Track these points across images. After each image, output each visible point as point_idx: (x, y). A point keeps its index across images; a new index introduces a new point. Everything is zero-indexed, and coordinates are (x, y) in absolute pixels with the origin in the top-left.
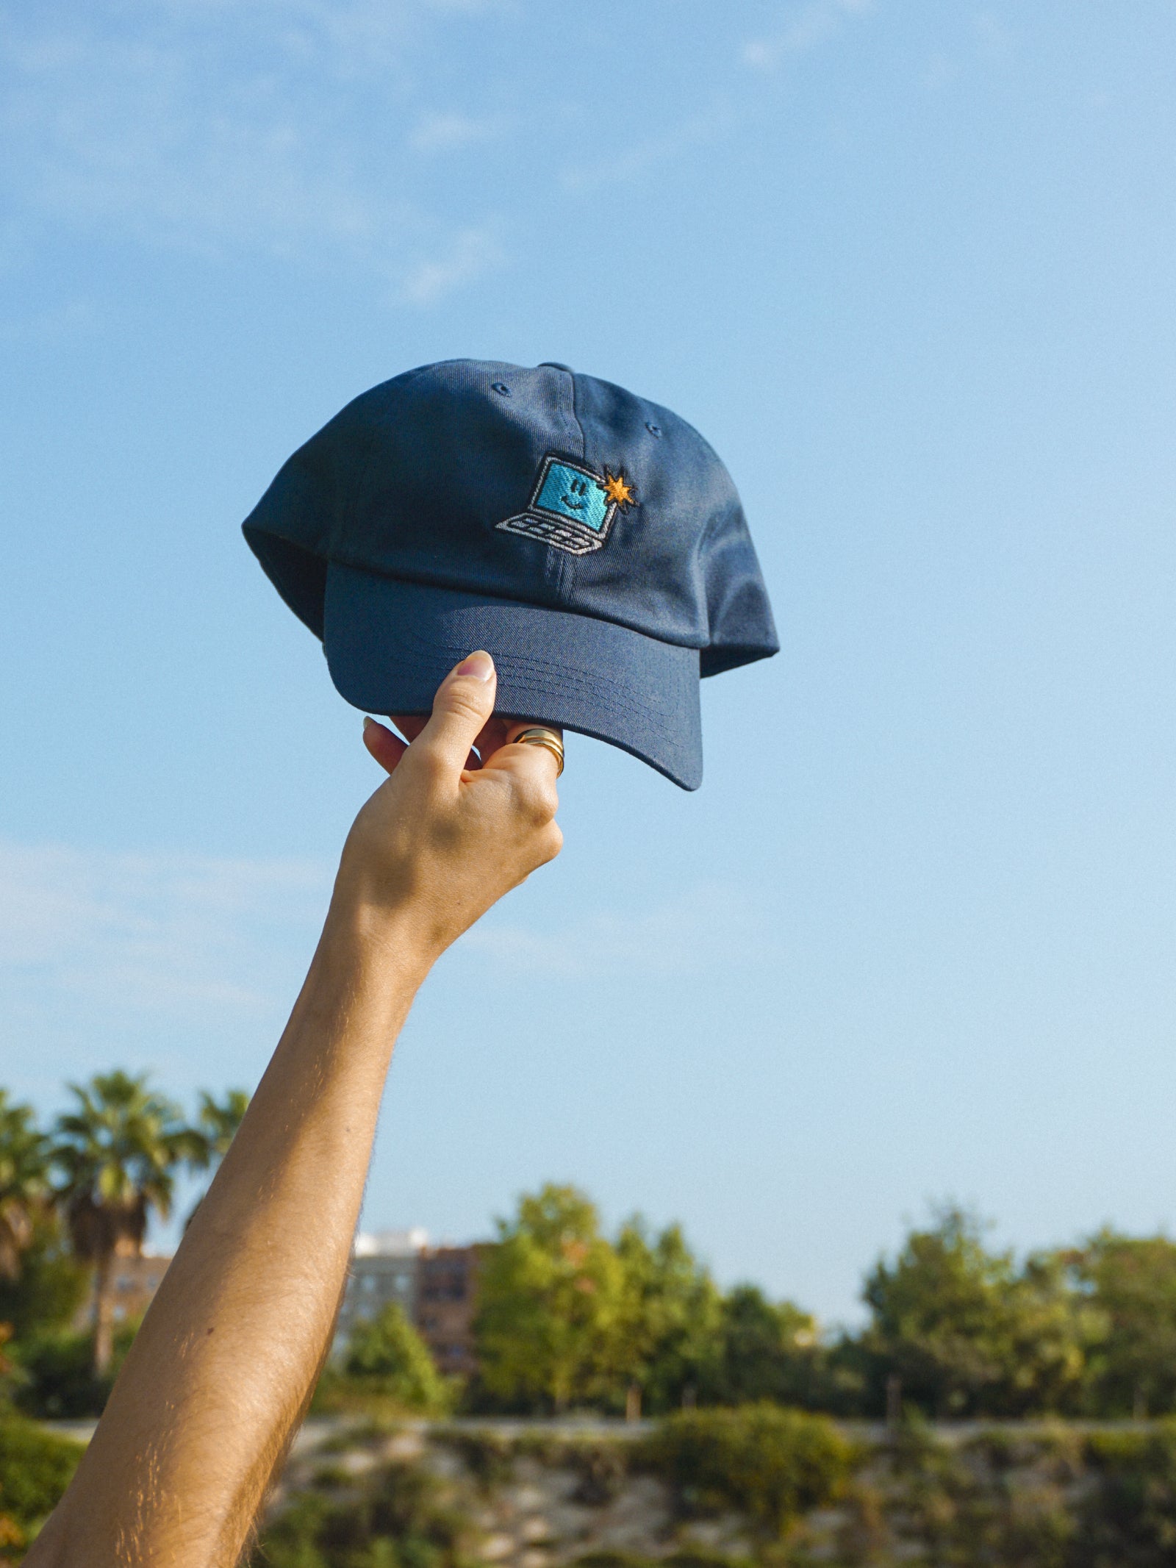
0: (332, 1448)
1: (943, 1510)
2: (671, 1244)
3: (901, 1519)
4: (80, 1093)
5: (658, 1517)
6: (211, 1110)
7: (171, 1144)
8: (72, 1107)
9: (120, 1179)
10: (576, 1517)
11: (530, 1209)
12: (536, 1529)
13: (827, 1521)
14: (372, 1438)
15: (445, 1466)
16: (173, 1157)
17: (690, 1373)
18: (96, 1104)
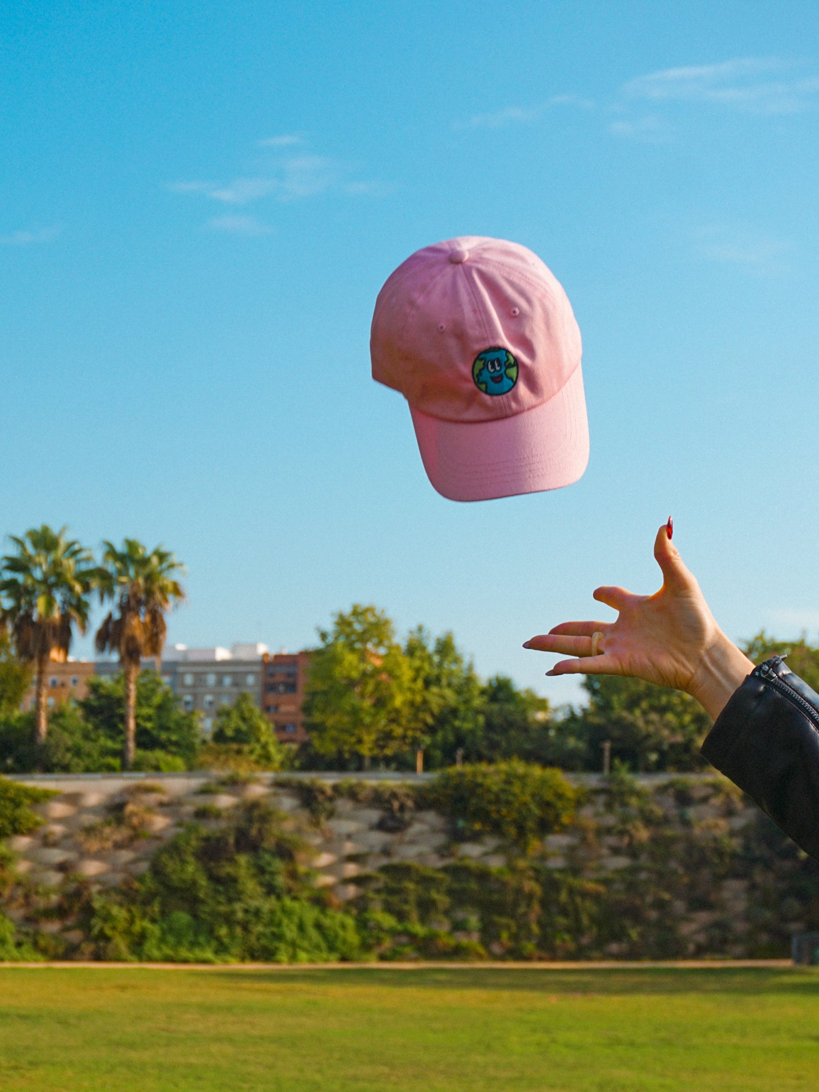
0: (205, 791)
1: (643, 834)
2: (445, 647)
3: (611, 840)
4: (19, 542)
5: (440, 840)
6: (111, 552)
7: (84, 578)
8: (13, 551)
9: (50, 604)
10: (378, 838)
11: (343, 622)
12: (349, 848)
13: (557, 841)
14: (233, 784)
15: (287, 803)
16: (87, 589)
17: (460, 740)
18: (30, 550)
